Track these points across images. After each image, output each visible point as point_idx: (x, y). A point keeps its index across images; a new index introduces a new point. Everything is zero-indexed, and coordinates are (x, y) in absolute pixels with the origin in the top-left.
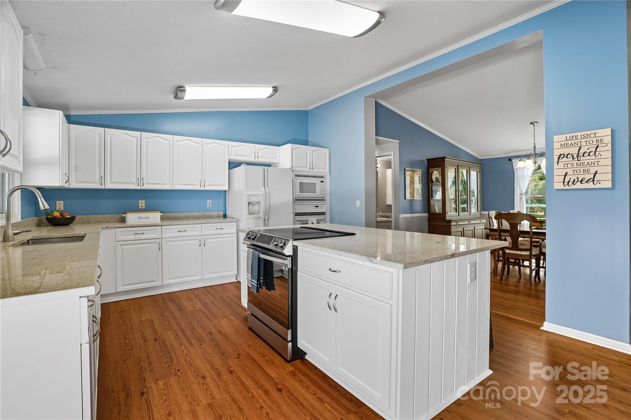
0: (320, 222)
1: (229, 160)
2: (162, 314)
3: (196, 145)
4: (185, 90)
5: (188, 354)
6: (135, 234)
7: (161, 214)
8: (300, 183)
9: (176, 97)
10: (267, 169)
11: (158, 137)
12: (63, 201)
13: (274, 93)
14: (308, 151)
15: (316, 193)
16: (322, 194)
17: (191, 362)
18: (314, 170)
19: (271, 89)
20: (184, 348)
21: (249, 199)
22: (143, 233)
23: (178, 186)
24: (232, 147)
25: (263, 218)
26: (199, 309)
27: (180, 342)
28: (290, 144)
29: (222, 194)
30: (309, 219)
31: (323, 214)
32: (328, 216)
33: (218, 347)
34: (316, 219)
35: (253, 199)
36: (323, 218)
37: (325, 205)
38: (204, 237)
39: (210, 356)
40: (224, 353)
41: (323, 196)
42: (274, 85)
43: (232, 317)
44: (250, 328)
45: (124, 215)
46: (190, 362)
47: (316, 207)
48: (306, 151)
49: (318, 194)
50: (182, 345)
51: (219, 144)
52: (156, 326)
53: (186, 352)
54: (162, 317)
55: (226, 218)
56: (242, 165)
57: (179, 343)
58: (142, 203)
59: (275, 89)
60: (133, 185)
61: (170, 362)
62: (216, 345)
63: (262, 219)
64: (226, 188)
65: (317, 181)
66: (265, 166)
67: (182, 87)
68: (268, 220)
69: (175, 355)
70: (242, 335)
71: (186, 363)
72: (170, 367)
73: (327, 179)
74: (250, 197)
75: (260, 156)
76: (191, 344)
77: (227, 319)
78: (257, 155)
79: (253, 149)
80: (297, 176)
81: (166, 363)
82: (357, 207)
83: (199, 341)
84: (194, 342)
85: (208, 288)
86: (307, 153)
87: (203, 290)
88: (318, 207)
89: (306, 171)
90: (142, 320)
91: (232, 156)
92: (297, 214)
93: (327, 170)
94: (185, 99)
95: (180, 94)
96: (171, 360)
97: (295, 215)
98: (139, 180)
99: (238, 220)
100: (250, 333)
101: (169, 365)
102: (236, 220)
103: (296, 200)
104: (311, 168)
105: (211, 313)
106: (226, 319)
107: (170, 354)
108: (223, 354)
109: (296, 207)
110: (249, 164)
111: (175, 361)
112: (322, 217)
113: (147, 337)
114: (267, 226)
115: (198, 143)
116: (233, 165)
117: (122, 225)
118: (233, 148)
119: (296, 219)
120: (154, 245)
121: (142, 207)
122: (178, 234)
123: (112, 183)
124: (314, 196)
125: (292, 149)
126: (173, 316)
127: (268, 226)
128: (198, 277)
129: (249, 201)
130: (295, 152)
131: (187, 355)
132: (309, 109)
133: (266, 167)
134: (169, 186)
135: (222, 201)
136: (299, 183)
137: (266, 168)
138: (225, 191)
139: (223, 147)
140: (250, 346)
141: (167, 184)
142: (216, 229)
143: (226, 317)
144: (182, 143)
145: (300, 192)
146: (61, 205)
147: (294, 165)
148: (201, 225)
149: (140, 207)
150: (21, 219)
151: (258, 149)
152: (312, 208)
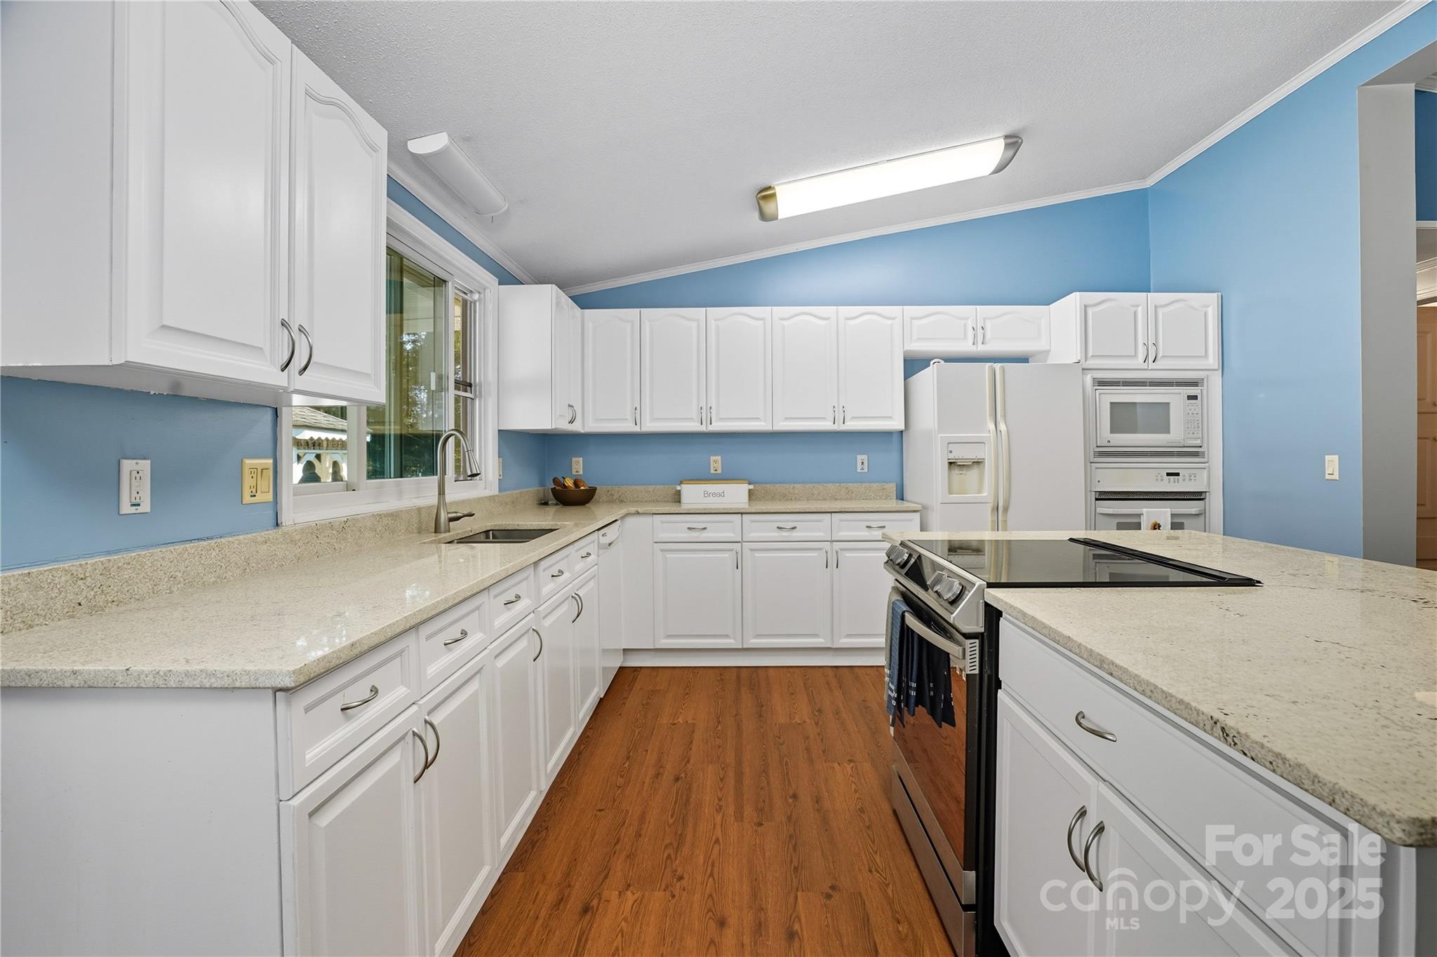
0: (1186, 521)
1: (904, 352)
2: (718, 718)
3: (823, 323)
4: (774, 195)
5: (721, 841)
6: (689, 528)
7: (751, 487)
8: (1111, 403)
9: (763, 216)
10: (1003, 370)
11: (742, 314)
12: (581, 459)
13: (1011, 153)
14: (1140, 309)
15: (1168, 432)
16: (1191, 436)
17: (717, 864)
18: (1160, 364)
19: (1001, 144)
20: (719, 818)
21: (951, 452)
22: (705, 528)
23: (785, 423)
24: (912, 319)
25: (991, 505)
26: (800, 722)
27: (720, 800)
28: (1078, 293)
29: (895, 438)
30: (1145, 510)
31: (1197, 496)
32: (1215, 503)
33: (794, 843)
34: (1170, 514)
35: (960, 453)
36: (1193, 511)
37: (1206, 470)
38: (837, 546)
39: (765, 864)
40: (800, 868)
41: (1198, 442)
42: (1008, 131)
43: (867, 766)
44: (895, 812)
45: (678, 488)
46: (713, 865)
47: (1168, 474)
48: (1134, 309)
49: (1176, 434)
50: (721, 810)
51: (879, 315)
52: (694, 747)
53: (718, 832)
54: (717, 723)
55: (903, 500)
56: (932, 362)
57: (717, 801)
58: (716, 463)
59: (1013, 142)
60: (692, 424)
61: (675, 847)
62: (791, 836)
63: (989, 508)
64: (898, 424)
65: (1175, 398)
66: (995, 363)
67: (769, 188)
68: (1006, 509)
69: (695, 831)
70: (868, 827)
71: (704, 863)
72: (669, 862)
73: (1214, 389)
74: (951, 447)
75: (988, 336)
76: (739, 816)
77: (852, 768)
78: (980, 332)
79: (970, 320)
80: (1102, 383)
81: (666, 847)
82: (1327, 477)
83: (760, 811)
84: (749, 811)
85: (846, 670)
86: (1135, 313)
87: (830, 672)
88: (1178, 474)
89: (1135, 366)
90: (676, 722)
91: (911, 342)
92: (1104, 496)
93: (1213, 360)
94: (779, 218)
95: (768, 207)
96: (679, 844)
97: (1096, 499)
98: (704, 411)
99: (923, 507)
100: (892, 825)
101: (669, 857)
102: (918, 507)
103: (1102, 454)
104: (1151, 358)
105: (822, 740)
106: (848, 767)
107: (684, 824)
108: (796, 869)
109: (1099, 474)
110: (949, 359)
111: (686, 850)
112: (1192, 507)
113: (665, 767)
114: (1002, 530)
115: (828, 319)
116: (913, 365)
117: (674, 509)
118: (915, 321)
119: (1099, 510)
120: (726, 555)
121: (716, 470)
122: (776, 535)
123: (654, 420)
124: (1164, 443)
125: (1085, 306)
126: (739, 727)
127: (1005, 529)
128: (822, 640)
129: (951, 456)
130: (1092, 313)
131: (717, 841)
132: (1149, 182)
133: (1000, 364)
134: (763, 424)
135: (894, 456)
136: (1109, 406)
137: (997, 366)
138: (902, 431)
139: (889, 322)
140: (873, 870)
141: (758, 418)
142: (867, 527)
143: (850, 761)
144: (792, 321)
145: (1112, 432)
146: (578, 465)
147: (1090, 354)
148: (830, 514)
149: (712, 471)
150: (500, 490)
151: (985, 319)
152: (1157, 480)
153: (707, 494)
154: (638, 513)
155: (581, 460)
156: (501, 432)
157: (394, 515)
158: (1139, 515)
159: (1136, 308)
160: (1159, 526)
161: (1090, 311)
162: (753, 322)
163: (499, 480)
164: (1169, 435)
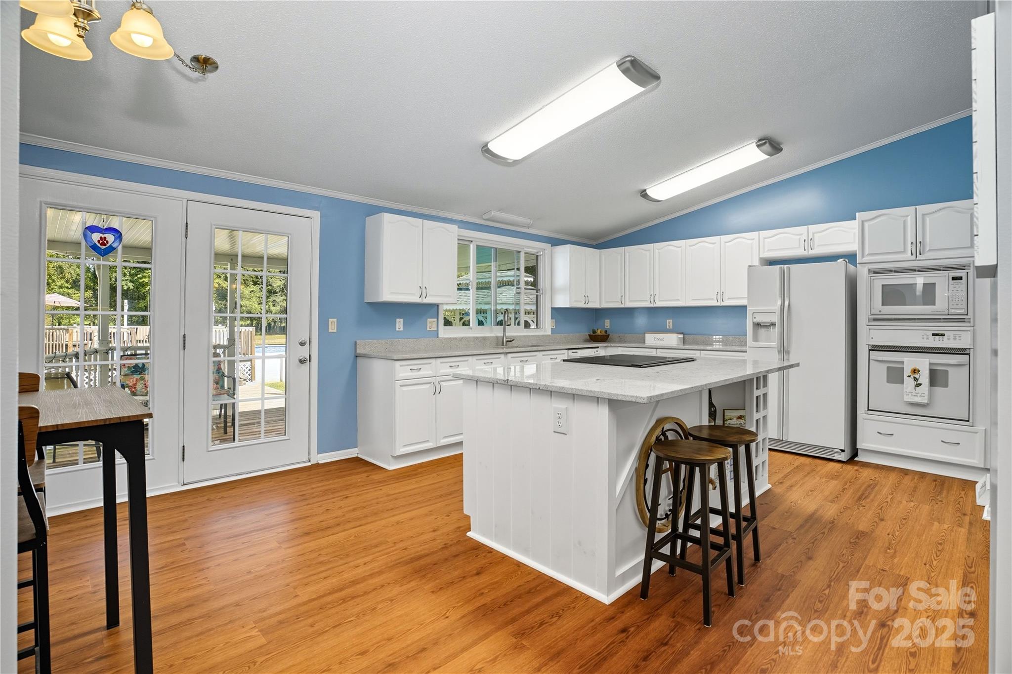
1: (759, 259)
3: (712, 246)
8: (882, 285)
10: (789, 268)
11: (671, 245)
14: (908, 219)
15: (934, 304)
16: (956, 307)
18: (927, 255)
21: (755, 318)
23: (692, 302)
24: (765, 238)
28: (857, 213)
30: (908, 359)
31: (961, 352)
34: (929, 363)
35: (764, 319)
37: (971, 333)
41: (963, 311)
47: (933, 335)
48: (903, 219)
49: (942, 306)
51: (746, 238)
58: (669, 323)
60: (647, 303)
63: (777, 351)
65: (941, 279)
68: (788, 352)
74: (755, 315)
75: (814, 245)
78: (809, 241)
79: (803, 235)
80: (877, 272)
86: (905, 223)
88: (943, 335)
91: (764, 252)
92: (876, 348)
97: (870, 350)
98: (652, 296)
103: (875, 320)
104: (917, 252)
109: (873, 334)
112: (954, 359)
115: (715, 243)
118: (767, 240)
119: (872, 357)
121: (670, 327)
123: (630, 301)
124: (929, 312)
125: (863, 222)
129: (755, 321)
130: (868, 226)
134: (681, 302)
136: (880, 287)
139: (750, 242)
141: (678, 300)
144: (696, 246)
145: (883, 305)
146: (607, 323)
147: (867, 252)
148: (699, 351)
149: (668, 328)
150: (552, 334)
151: (814, 234)
152: (923, 338)
153: (656, 339)
154: (611, 346)
155: (609, 321)
156: (552, 308)
157: (485, 338)
158: (903, 363)
159: (905, 218)
160: (919, 371)
161: (866, 224)
162: (676, 249)
163: (552, 329)
164: (934, 306)
